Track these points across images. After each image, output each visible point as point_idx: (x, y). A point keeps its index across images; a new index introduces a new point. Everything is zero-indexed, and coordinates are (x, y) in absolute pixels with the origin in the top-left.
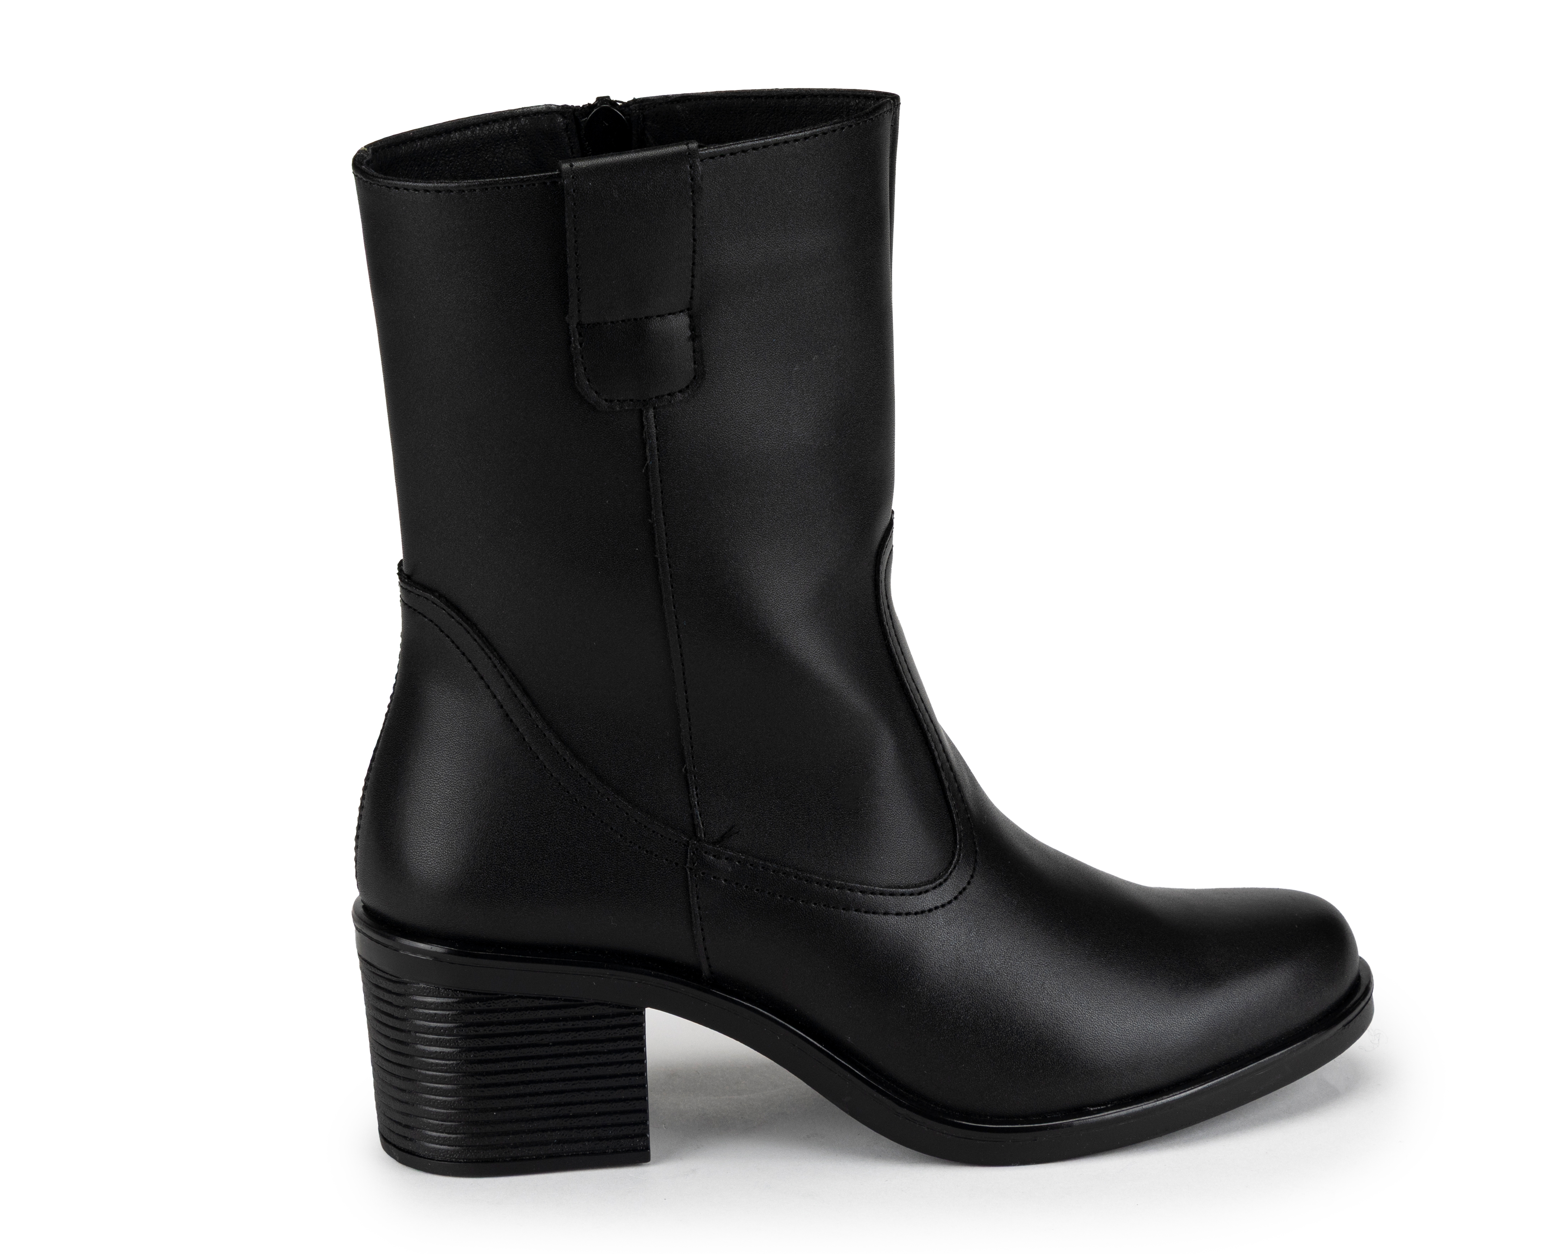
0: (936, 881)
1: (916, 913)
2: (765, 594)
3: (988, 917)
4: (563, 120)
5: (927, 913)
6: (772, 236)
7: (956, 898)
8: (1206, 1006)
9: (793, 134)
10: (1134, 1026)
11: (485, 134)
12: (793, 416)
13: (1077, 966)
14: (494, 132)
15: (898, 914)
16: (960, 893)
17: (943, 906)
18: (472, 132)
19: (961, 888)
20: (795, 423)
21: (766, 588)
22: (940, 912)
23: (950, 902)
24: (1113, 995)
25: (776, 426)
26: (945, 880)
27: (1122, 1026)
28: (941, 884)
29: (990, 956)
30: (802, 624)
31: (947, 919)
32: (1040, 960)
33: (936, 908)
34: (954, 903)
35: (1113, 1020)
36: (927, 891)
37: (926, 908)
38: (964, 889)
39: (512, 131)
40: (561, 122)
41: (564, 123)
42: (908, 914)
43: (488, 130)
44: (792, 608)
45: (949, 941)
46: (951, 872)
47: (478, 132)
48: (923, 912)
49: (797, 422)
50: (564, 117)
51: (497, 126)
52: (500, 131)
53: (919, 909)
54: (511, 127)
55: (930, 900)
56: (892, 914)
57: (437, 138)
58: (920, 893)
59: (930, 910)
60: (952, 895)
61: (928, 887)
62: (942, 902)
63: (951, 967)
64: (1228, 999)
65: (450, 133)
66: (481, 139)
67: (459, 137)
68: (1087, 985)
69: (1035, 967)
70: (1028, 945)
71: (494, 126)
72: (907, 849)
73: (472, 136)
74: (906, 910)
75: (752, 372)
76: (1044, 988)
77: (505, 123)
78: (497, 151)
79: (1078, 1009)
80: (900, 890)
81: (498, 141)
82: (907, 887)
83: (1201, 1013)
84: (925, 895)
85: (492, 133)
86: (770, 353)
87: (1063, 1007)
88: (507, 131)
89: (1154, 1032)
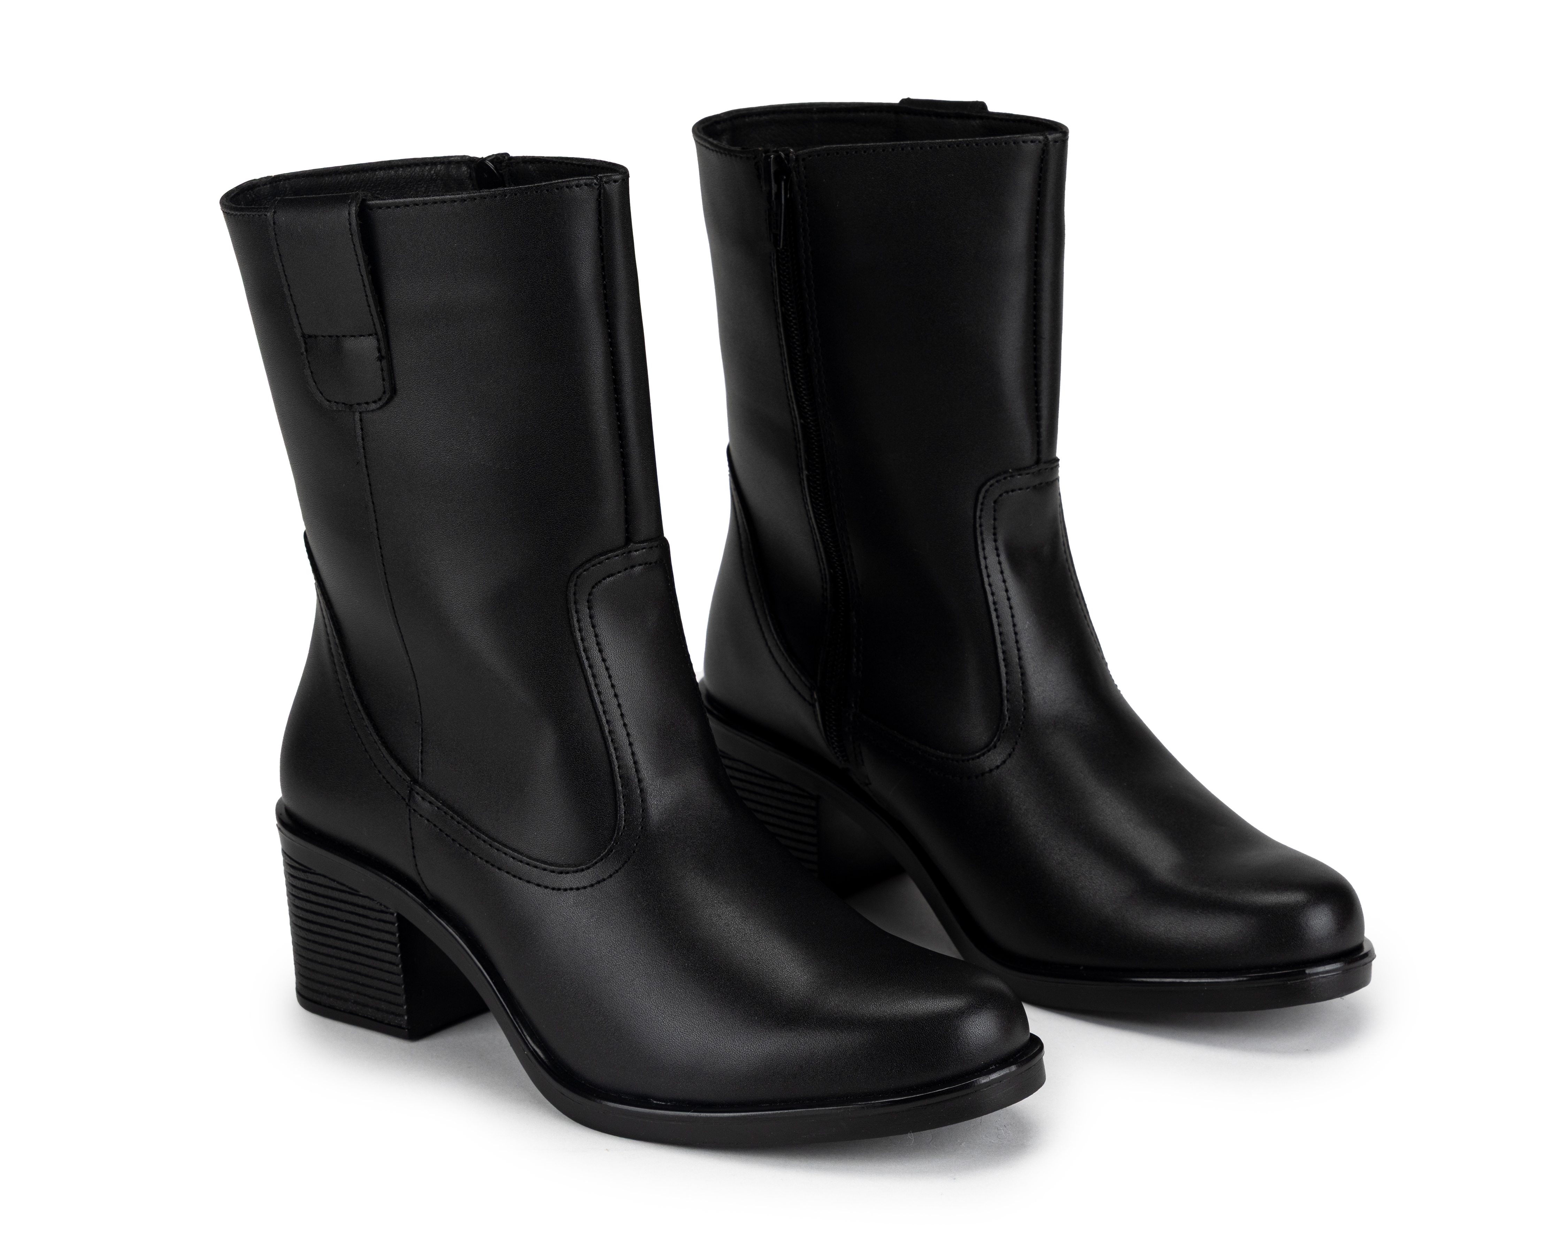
0: (578, 867)
1: (553, 889)
2: (448, 586)
3: (612, 910)
4: (467, 170)
5: (562, 891)
6: (444, 281)
7: (592, 885)
8: (769, 1043)
9: (450, 195)
10: (696, 1040)
11: (407, 175)
12: (473, 438)
13: (670, 974)
14: (415, 174)
15: (538, 885)
16: (599, 882)
17: (578, 889)
18: (396, 172)
19: (601, 878)
20: (475, 445)
21: (448, 581)
22: (572, 893)
23: (585, 888)
24: (689, 1008)
25: (456, 445)
26: (588, 868)
27: (686, 1037)
28: (582, 870)
29: (600, 942)
30: (478, 618)
31: (576, 901)
32: (640, 958)
33: (571, 889)
34: (589, 890)
35: (680, 1029)
36: (567, 873)
37: (563, 887)
38: (604, 880)
39: (430, 174)
40: (465, 171)
41: (468, 172)
42: (546, 887)
43: (409, 172)
44: (470, 603)
45: (571, 920)
46: (596, 863)
47: (401, 172)
48: (559, 889)
49: (477, 445)
50: (469, 167)
51: (418, 169)
52: (420, 174)
53: (557, 885)
54: (430, 170)
55: (568, 880)
56: (532, 883)
57: (363, 174)
58: (561, 873)
59: (565, 890)
60: (589, 882)
61: (570, 869)
62: (579, 885)
63: (567, 943)
64: (793, 1044)
65: (376, 170)
66: (404, 178)
67: (384, 175)
68: (671, 992)
69: (632, 963)
70: (636, 943)
71: (415, 169)
72: (557, 832)
73: (395, 175)
74: (545, 884)
75: (435, 395)
76: (633, 983)
77: (425, 167)
78: (419, 189)
79: (654, 1010)
80: (543, 865)
81: (419, 181)
82: (551, 864)
83: (762, 1048)
84: (564, 876)
85: (413, 174)
86: (451, 381)
87: (643, 1005)
88: (426, 174)
89: (713, 1051)
